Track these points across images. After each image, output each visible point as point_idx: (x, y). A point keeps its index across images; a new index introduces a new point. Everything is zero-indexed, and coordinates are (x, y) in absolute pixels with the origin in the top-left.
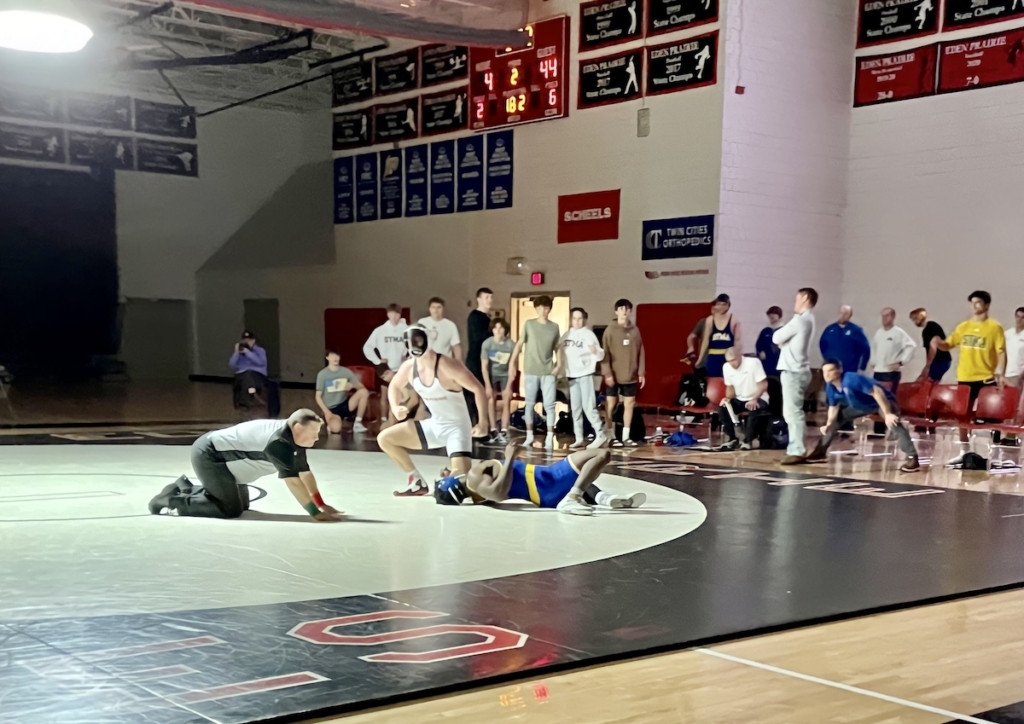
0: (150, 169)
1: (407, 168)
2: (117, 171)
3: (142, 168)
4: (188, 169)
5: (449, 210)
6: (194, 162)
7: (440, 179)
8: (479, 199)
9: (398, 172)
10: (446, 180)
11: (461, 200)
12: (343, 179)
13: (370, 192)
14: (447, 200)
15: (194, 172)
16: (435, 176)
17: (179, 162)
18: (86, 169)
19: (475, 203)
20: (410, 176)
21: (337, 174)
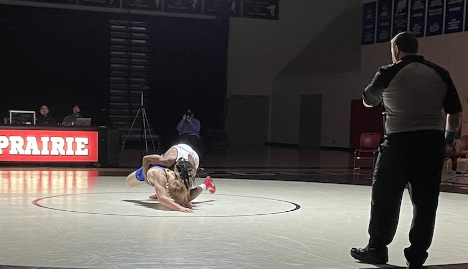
0: (251, 16)
1: (412, 6)
2: (231, 18)
3: (246, 16)
4: (273, 15)
5: (439, 32)
6: (276, 11)
7: (433, 13)
8: (460, 25)
9: (405, 10)
10: (438, 13)
11: (447, 26)
12: (369, 16)
13: (386, 24)
14: (437, 27)
15: (276, 17)
16: (430, 11)
17: (268, 12)
18: (214, 17)
19: (457, 28)
20: (412, 12)
21: (365, 13)
